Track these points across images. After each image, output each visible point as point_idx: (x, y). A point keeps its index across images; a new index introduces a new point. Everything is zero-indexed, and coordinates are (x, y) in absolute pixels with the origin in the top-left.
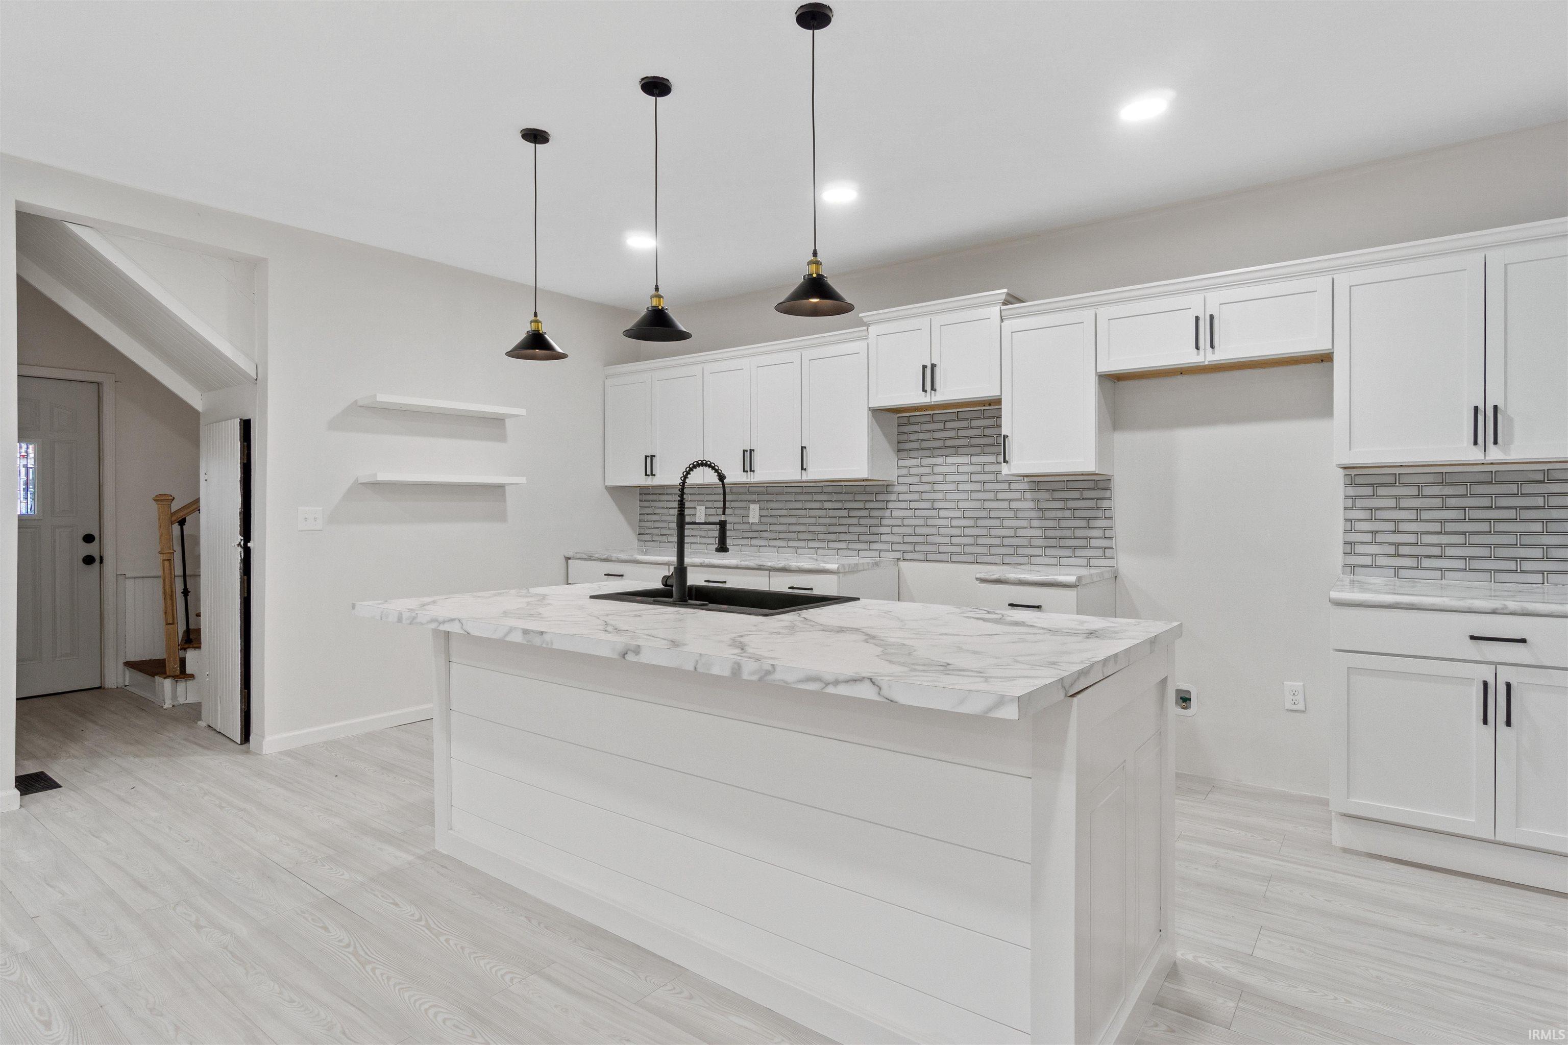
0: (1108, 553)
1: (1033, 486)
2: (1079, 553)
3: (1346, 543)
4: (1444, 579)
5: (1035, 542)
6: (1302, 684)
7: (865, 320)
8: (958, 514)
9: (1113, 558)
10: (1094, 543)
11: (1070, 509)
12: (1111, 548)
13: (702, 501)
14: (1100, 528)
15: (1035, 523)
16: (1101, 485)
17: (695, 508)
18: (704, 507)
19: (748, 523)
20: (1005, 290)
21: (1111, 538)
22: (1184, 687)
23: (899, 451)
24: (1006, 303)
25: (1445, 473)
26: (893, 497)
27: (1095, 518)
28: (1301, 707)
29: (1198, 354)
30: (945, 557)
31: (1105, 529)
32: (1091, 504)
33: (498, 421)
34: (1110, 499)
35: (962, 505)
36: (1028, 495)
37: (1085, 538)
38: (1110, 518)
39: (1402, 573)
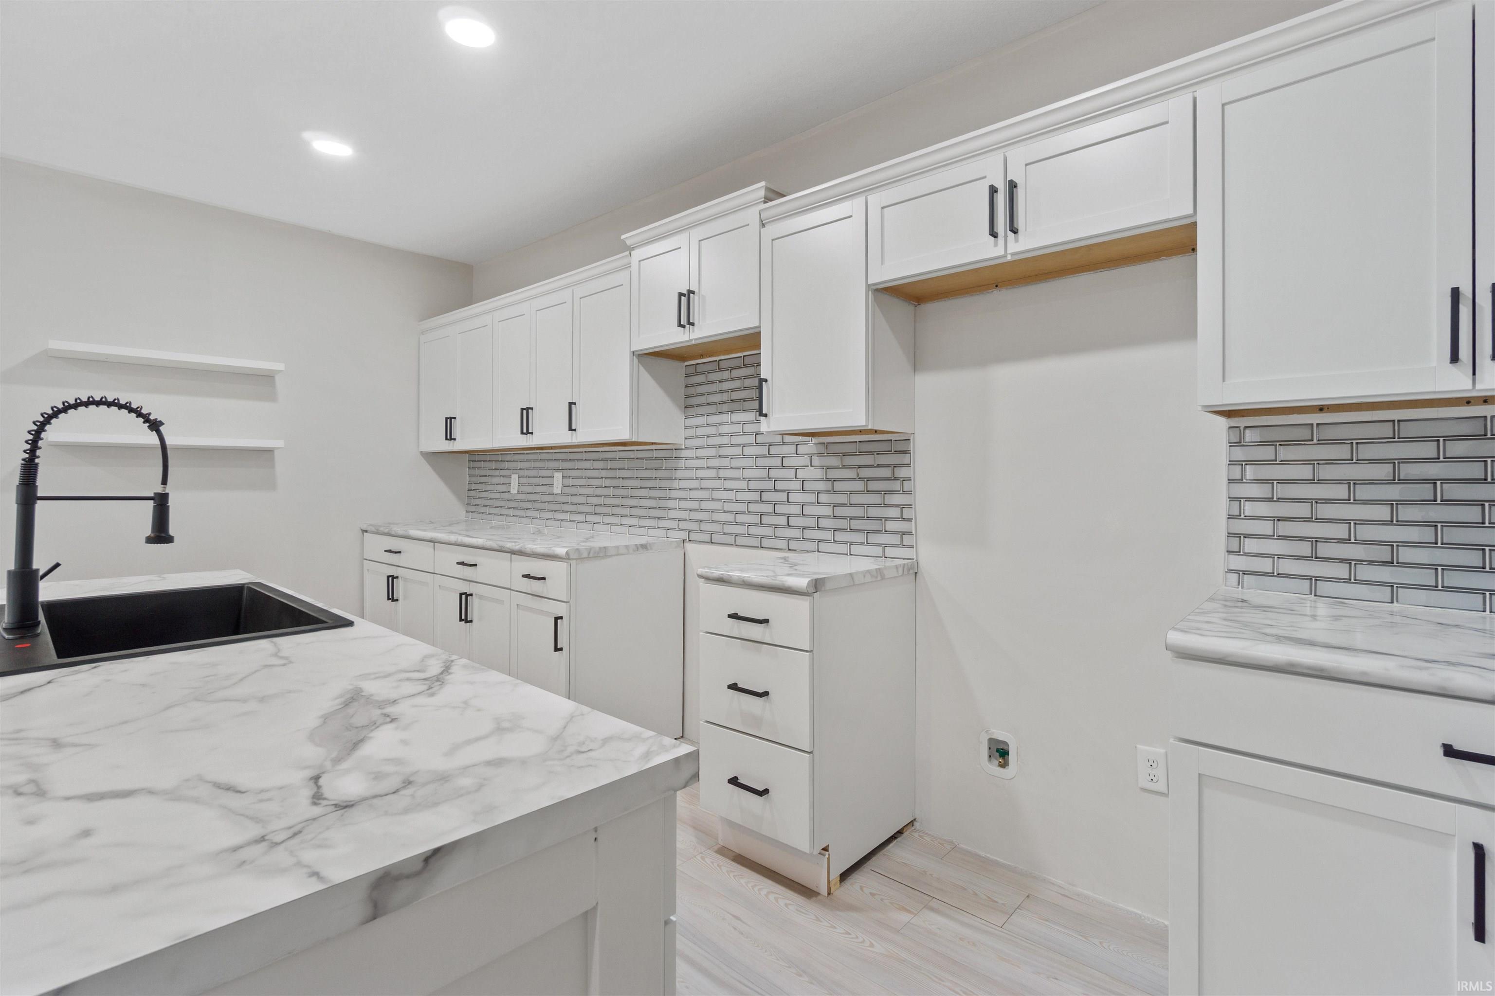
0: (907, 540)
1: (822, 449)
2: (873, 538)
3: (1230, 535)
4: (1397, 601)
5: (824, 523)
6: (1162, 751)
7: (628, 242)
8: (743, 485)
9: (911, 547)
10: (891, 526)
11: (861, 479)
12: (910, 533)
13: (516, 469)
14: (897, 506)
15: (823, 498)
16: (900, 447)
17: (510, 476)
18: (517, 475)
19: (552, 494)
20: (763, 184)
21: (910, 520)
22: (1000, 735)
23: (686, 407)
24: (767, 200)
25: (1399, 421)
26: (682, 464)
27: (892, 492)
28: (1161, 787)
29: (996, 245)
30: (730, 540)
31: (903, 507)
32: (886, 472)
33: (267, 378)
34: (908, 465)
35: (748, 473)
36: (816, 461)
37: (879, 519)
38: (909, 493)
39: (1324, 587)
